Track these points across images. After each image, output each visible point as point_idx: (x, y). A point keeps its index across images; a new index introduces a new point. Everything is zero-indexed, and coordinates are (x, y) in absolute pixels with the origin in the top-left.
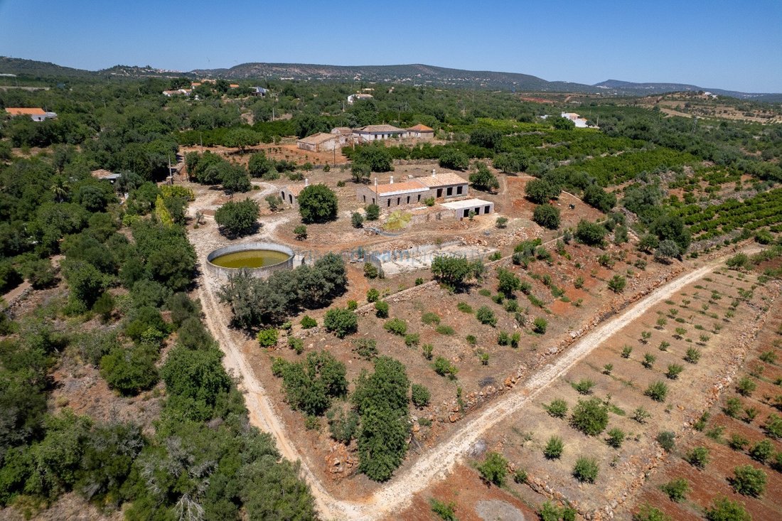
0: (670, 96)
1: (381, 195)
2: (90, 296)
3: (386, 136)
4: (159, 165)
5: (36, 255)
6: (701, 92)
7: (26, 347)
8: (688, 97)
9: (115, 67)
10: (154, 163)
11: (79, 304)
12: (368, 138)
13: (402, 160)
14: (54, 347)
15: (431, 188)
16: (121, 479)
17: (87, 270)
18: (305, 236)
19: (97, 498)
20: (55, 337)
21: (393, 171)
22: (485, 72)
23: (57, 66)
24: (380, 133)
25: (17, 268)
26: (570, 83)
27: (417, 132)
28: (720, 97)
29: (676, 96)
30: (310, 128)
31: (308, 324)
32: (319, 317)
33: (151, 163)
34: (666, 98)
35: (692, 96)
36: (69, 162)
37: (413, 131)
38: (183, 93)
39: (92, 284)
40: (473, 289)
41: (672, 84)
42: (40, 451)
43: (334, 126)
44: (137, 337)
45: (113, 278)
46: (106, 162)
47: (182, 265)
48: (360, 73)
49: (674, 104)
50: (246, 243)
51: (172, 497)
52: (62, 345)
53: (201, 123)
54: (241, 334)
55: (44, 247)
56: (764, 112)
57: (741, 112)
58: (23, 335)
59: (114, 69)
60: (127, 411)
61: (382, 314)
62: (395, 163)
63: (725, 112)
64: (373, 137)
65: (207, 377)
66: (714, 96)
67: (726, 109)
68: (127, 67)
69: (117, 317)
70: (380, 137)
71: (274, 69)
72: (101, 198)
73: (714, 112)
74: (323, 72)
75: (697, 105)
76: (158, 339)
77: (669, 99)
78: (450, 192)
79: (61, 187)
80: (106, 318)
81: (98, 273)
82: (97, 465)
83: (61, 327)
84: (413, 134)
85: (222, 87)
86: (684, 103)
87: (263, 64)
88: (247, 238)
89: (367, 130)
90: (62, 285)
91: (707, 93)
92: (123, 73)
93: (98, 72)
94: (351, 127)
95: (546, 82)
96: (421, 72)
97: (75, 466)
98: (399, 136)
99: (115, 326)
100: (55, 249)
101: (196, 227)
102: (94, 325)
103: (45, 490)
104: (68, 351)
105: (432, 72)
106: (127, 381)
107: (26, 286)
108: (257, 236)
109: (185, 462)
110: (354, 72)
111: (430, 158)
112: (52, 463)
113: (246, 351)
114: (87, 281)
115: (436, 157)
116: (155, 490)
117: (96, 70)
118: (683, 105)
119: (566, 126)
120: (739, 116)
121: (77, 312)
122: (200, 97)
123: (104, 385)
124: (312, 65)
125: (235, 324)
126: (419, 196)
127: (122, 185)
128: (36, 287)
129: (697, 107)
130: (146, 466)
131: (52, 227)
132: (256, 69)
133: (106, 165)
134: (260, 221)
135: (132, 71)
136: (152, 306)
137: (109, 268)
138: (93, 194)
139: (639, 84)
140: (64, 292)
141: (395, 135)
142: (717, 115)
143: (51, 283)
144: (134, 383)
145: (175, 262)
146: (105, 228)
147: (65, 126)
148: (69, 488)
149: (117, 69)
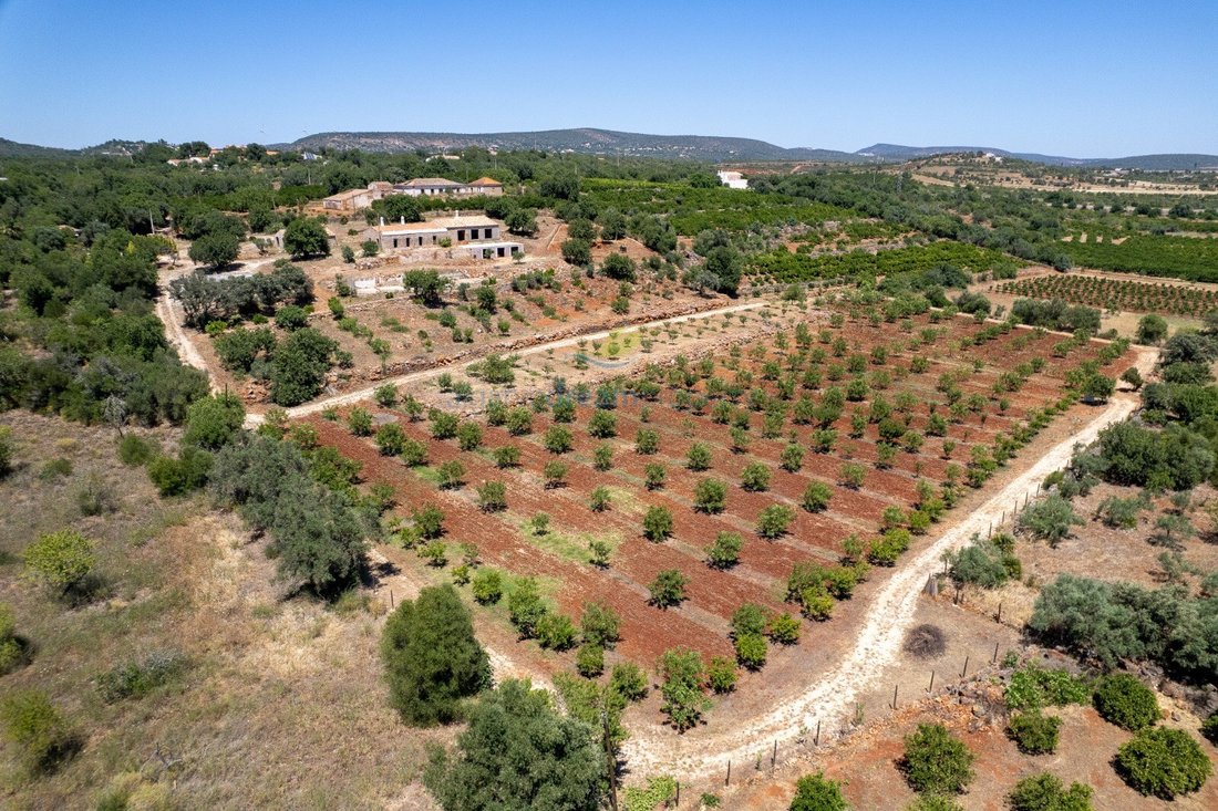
0: (937, 159)
1: (384, 233)
3: (436, 190)
4: (138, 220)
6: (981, 154)
8: (961, 161)
9: (109, 143)
10: (131, 218)
11: (30, 311)
12: (411, 192)
13: (440, 211)
15: (449, 229)
21: (424, 221)
22: (687, 137)
23: (12, 143)
24: (427, 187)
26: (816, 151)
27: (479, 186)
28: (1005, 160)
29: (945, 159)
30: (341, 185)
31: (258, 321)
33: (127, 218)
34: (931, 162)
35: (967, 159)
36: (22, 215)
37: (475, 186)
38: (195, 162)
43: (372, 180)
46: (70, 218)
47: (138, 276)
48: (496, 143)
49: (940, 170)
50: (223, 277)
51: (102, 395)
53: (207, 188)
54: (193, 331)
56: (1060, 178)
57: (1029, 180)
59: (107, 145)
61: (340, 317)
63: (1008, 179)
64: (418, 192)
65: (145, 335)
66: (998, 159)
67: (1010, 175)
68: (128, 142)
70: (427, 192)
71: (363, 141)
72: (59, 240)
73: (993, 180)
74: (439, 144)
75: (972, 170)
77: (935, 164)
78: (475, 235)
79: (13, 229)
84: (475, 189)
85: (255, 154)
86: (954, 168)
88: (225, 273)
89: (412, 184)
91: (989, 155)
92: (121, 151)
93: (80, 152)
94: (393, 182)
95: (781, 150)
96: (589, 139)
98: (455, 191)
101: (171, 269)
105: (608, 140)
108: (235, 272)
110: (488, 142)
111: (477, 209)
113: (195, 340)
115: (482, 208)
116: (85, 394)
117: (78, 149)
118: (951, 171)
119: (704, 183)
120: (1027, 184)
122: (220, 165)
124: (423, 134)
125: (188, 325)
126: (434, 238)
127: (88, 237)
129: (971, 174)
130: (78, 381)
132: (334, 141)
133: (71, 221)
135: (135, 148)
138: (50, 234)
139: (921, 149)
141: (449, 190)
142: (996, 184)
147: (19, 187)
149: (111, 146)
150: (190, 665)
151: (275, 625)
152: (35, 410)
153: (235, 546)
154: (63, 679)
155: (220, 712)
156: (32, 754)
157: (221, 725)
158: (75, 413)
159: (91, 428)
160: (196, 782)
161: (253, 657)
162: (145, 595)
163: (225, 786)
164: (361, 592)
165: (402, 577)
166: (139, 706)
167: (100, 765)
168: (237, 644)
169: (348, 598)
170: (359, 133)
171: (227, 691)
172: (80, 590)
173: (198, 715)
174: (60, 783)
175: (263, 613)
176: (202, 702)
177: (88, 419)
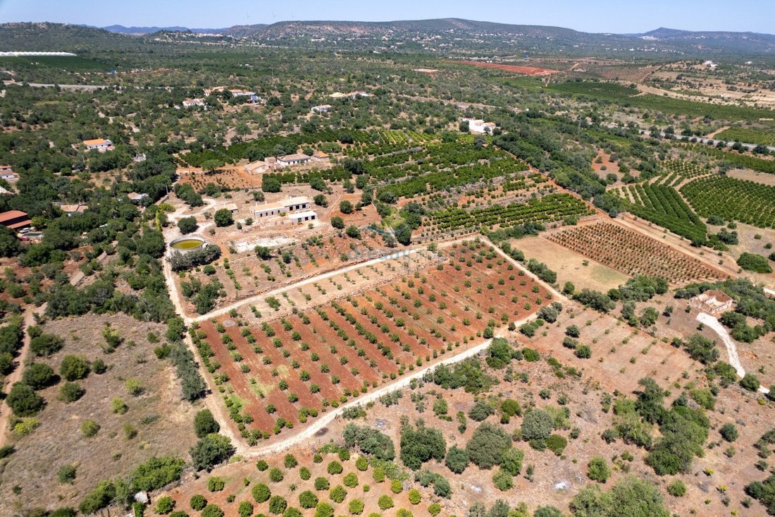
2: (126, 259)
3: (296, 162)
4: (162, 189)
5: (107, 241)
7: (107, 275)
10: (159, 189)
11: (122, 262)
12: (283, 165)
14: (115, 275)
15: (285, 206)
16: (132, 308)
17: (125, 249)
18: (214, 233)
19: (126, 312)
20: (115, 272)
21: (281, 192)
24: (291, 160)
25: (101, 247)
27: (318, 157)
28: (718, 68)
30: (253, 156)
31: (198, 270)
32: (202, 268)
33: (157, 189)
35: (690, 66)
36: (118, 189)
39: (126, 255)
40: (272, 259)
41: (727, 33)
42: (113, 299)
43: (267, 156)
44: (140, 273)
45: (134, 252)
49: (666, 76)
50: (189, 236)
51: (144, 312)
52: (117, 275)
54: (175, 273)
55: (110, 238)
57: (726, 86)
58: (106, 271)
60: (134, 293)
61: (227, 267)
62: (284, 187)
63: (711, 85)
64: (287, 164)
66: (713, 66)
69: (135, 266)
70: (292, 163)
76: (146, 274)
78: (298, 207)
79: (115, 209)
80: (131, 267)
81: (129, 250)
82: (126, 303)
83: (117, 269)
84: (316, 159)
86: (677, 74)
87: (297, 22)
88: (191, 234)
90: (117, 254)
92: (166, 38)
94: (277, 156)
96: (453, 26)
97: (121, 304)
98: (306, 161)
99: (134, 269)
100: (114, 238)
101: (171, 228)
102: (127, 269)
103: (115, 309)
104: (119, 277)
105: (466, 27)
106: (135, 285)
107: (104, 254)
108: (195, 233)
109: (147, 304)
112: (116, 302)
113: (175, 278)
114: (125, 254)
116: (139, 310)
120: (723, 89)
121: (122, 264)
123: (129, 286)
125: (173, 270)
126: (279, 211)
128: (108, 254)
129: (687, 79)
130: (137, 305)
131: (112, 230)
132: (290, 27)
134: (197, 224)
135: (174, 36)
136: (145, 263)
137: (133, 248)
140: (117, 256)
141: (303, 161)
143: (113, 253)
144: (138, 286)
145: (154, 247)
146: (133, 229)
148: (120, 310)
149: (161, 34)
150: (159, 417)
151: (179, 407)
152: (125, 313)
153: (174, 380)
154: (133, 417)
155: (163, 430)
156: (129, 435)
157: (163, 433)
158: (137, 316)
159: (141, 322)
160: (156, 444)
161: (172, 416)
162: (151, 395)
163: (161, 446)
164: (201, 400)
165: (212, 395)
166: (148, 426)
167: (140, 438)
168: (169, 412)
169: (196, 402)
170: (306, 21)
171: (165, 424)
172: (138, 392)
173: (159, 430)
174: (133, 441)
175: (177, 404)
176: (159, 427)
177: (140, 319)
